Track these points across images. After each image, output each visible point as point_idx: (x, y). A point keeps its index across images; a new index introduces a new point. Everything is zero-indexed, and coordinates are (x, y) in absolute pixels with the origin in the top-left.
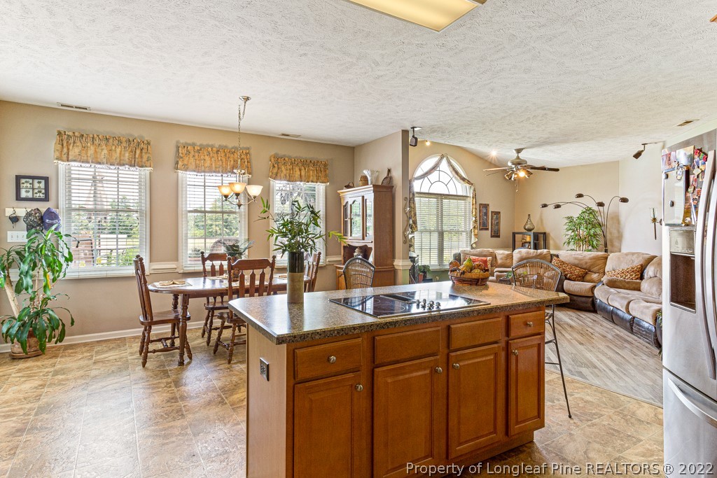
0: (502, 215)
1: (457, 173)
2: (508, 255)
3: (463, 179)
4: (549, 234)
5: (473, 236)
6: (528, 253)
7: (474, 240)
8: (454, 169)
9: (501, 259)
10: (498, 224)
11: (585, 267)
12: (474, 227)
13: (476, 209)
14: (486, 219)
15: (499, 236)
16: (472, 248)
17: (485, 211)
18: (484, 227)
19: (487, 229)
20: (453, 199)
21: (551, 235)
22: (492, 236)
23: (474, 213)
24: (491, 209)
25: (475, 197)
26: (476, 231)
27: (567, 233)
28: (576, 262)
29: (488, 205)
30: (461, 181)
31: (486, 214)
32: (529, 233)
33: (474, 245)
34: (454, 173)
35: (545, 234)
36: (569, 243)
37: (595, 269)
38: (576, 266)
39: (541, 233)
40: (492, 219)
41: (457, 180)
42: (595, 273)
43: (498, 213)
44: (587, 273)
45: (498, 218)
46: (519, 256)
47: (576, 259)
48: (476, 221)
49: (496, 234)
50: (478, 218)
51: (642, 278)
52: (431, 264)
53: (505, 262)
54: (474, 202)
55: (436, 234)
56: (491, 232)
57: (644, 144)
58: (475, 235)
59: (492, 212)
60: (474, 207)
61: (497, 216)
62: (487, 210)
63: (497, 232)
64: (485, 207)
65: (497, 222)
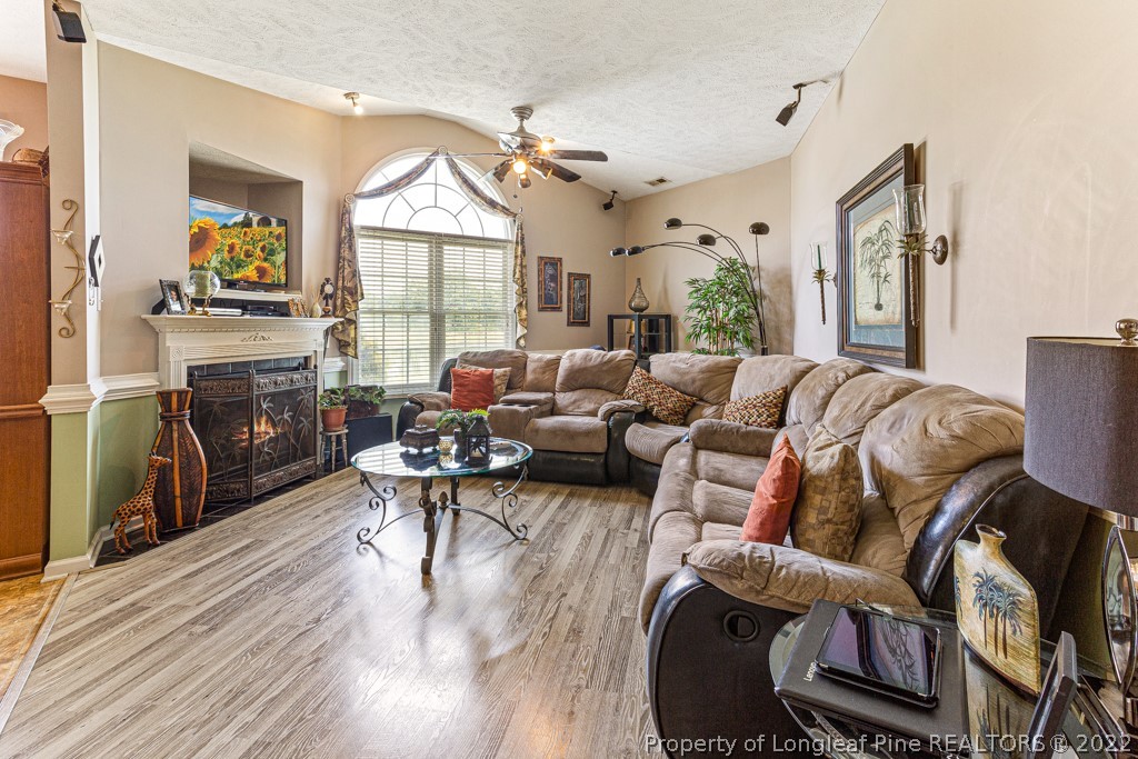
0: (594, 282)
1: (474, 189)
3: (492, 204)
5: (518, 324)
6: (586, 358)
7: (521, 331)
8: (466, 181)
10: (585, 299)
11: (690, 390)
12: (521, 305)
13: (524, 267)
14: (555, 289)
15: (587, 324)
16: (518, 347)
17: (552, 272)
18: (549, 303)
19: (559, 309)
20: (475, 245)
22: (570, 324)
23: (517, 276)
24: (567, 269)
25: (521, 241)
26: (526, 313)
27: (691, 314)
28: (675, 378)
29: (560, 260)
31: (555, 278)
33: (522, 342)
37: (709, 396)
39: (662, 316)
40: (569, 288)
42: (712, 405)
43: (583, 278)
44: (694, 405)
45: (586, 288)
46: (570, 364)
47: (675, 370)
48: (524, 292)
49: (579, 320)
52: (410, 382)
53: (541, 377)
54: (519, 253)
55: (426, 319)
56: (569, 314)
57: (799, 86)
58: (521, 320)
59: (569, 274)
60: (519, 262)
61: (581, 283)
62: (556, 270)
63: (581, 316)
64: (552, 264)
65: (582, 294)
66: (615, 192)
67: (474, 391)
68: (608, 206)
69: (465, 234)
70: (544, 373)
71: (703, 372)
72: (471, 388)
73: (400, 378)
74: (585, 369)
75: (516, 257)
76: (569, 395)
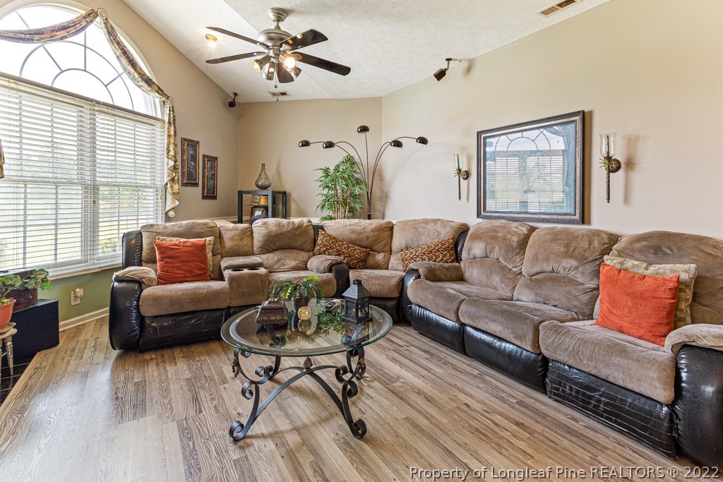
0: (221, 165)
1: (133, 63)
2: (244, 231)
3: (149, 82)
4: (290, 194)
5: (169, 197)
7: (171, 203)
9: (232, 239)
10: (214, 177)
11: (365, 243)
12: (173, 180)
13: (176, 145)
14: (195, 168)
15: (214, 198)
16: (168, 219)
17: (191, 152)
19: (196, 185)
20: (123, 117)
21: (292, 194)
22: (204, 197)
23: (172, 153)
24: (202, 151)
25: (173, 122)
26: (176, 187)
28: (354, 236)
29: (198, 142)
30: (143, 83)
31: (194, 158)
32: (265, 192)
33: (172, 214)
34: (124, 61)
35: (284, 193)
36: (323, 207)
37: (378, 247)
38: (354, 242)
39: (280, 193)
40: (204, 168)
41: (133, 79)
42: (379, 252)
43: (213, 159)
44: (368, 254)
45: (214, 168)
46: (264, 231)
47: (353, 231)
48: (175, 168)
49: (210, 195)
50: (179, 163)
51: (458, 259)
52: (58, 261)
53: (240, 243)
54: (172, 133)
55: (78, 191)
56: (203, 189)
57: (448, 60)
58: (174, 194)
59: (204, 156)
60: (172, 141)
61: (212, 164)
62: (195, 151)
63: (212, 191)
64: (192, 146)
65: (212, 173)
66: (236, 94)
67: (189, 261)
68: (232, 104)
69: (116, 104)
70: (242, 239)
71: (373, 231)
72: (185, 259)
73: (49, 258)
74: (281, 234)
75: (169, 136)
76: (271, 255)
